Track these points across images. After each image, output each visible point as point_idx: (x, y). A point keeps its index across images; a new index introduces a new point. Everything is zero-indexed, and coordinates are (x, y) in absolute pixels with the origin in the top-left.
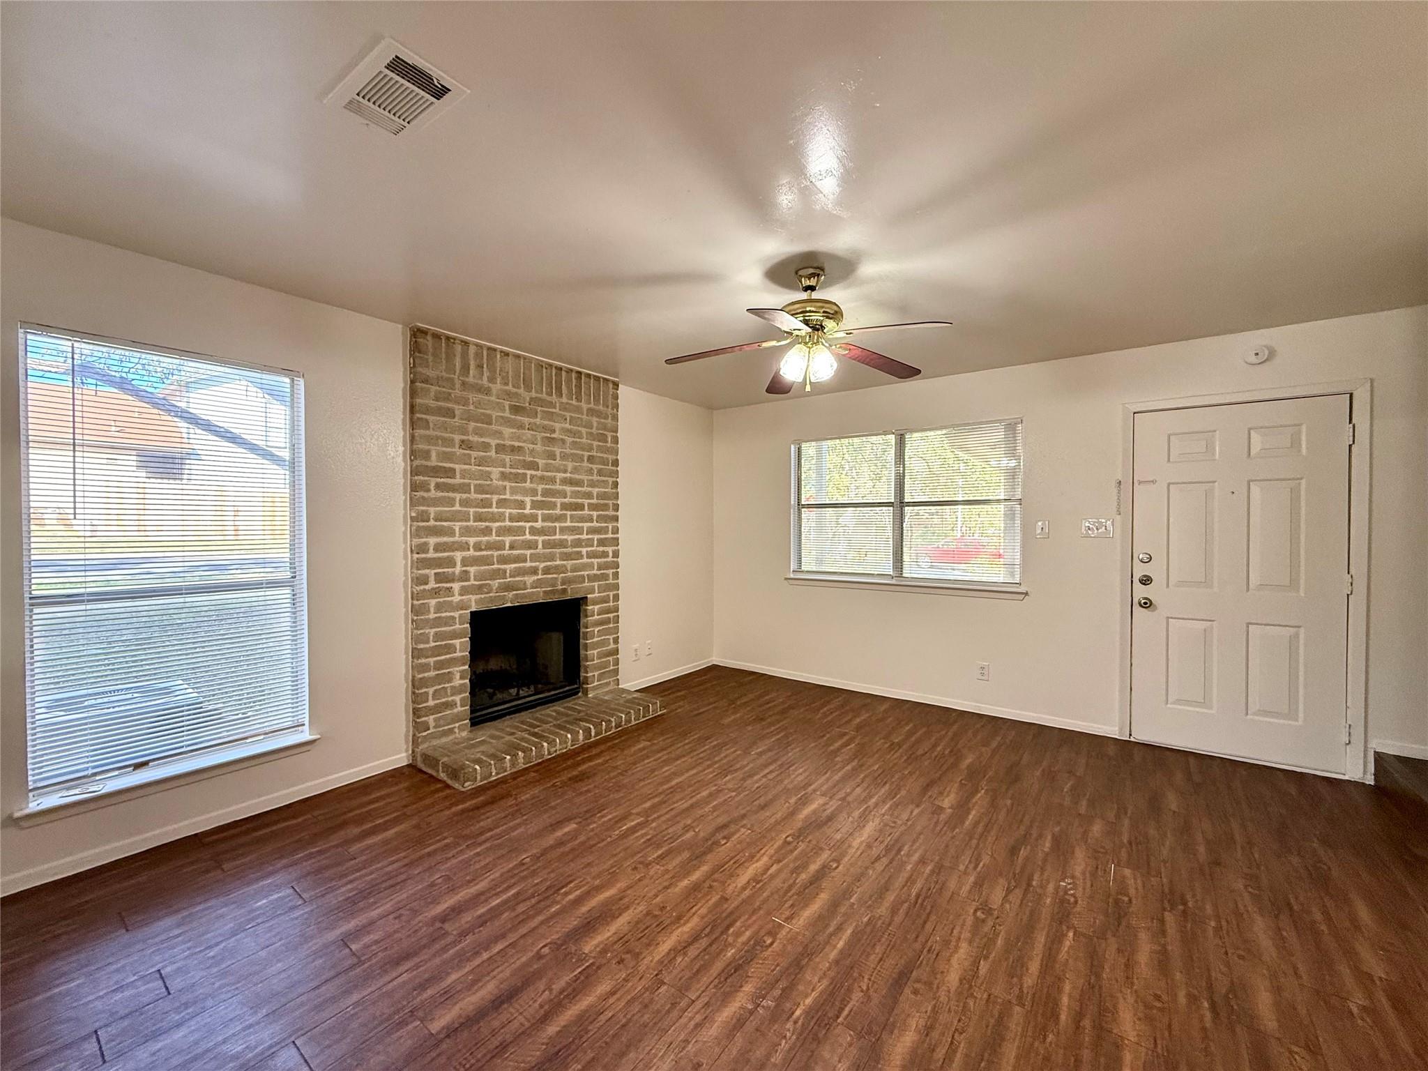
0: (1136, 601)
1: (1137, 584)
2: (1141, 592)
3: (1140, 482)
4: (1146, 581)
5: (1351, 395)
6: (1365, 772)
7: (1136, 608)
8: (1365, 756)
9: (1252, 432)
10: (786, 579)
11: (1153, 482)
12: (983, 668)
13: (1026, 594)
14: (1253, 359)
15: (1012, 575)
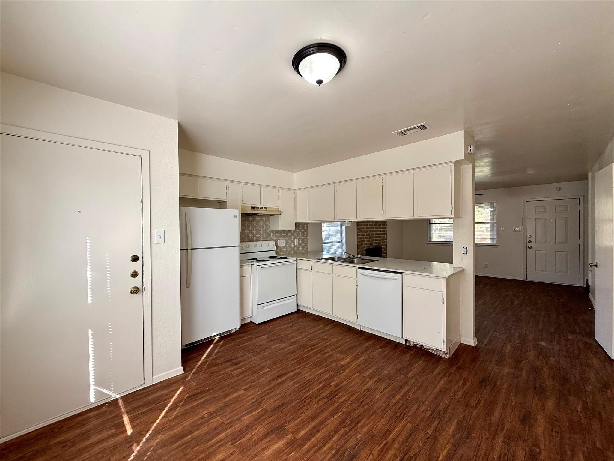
0: (527, 247)
1: (528, 243)
2: (529, 244)
3: (528, 218)
4: (530, 242)
5: (579, 199)
6: (584, 284)
7: (527, 248)
8: (584, 281)
9: (556, 207)
10: (427, 243)
11: (532, 218)
12: (486, 265)
13: (498, 246)
14: (556, 190)
15: (494, 241)
